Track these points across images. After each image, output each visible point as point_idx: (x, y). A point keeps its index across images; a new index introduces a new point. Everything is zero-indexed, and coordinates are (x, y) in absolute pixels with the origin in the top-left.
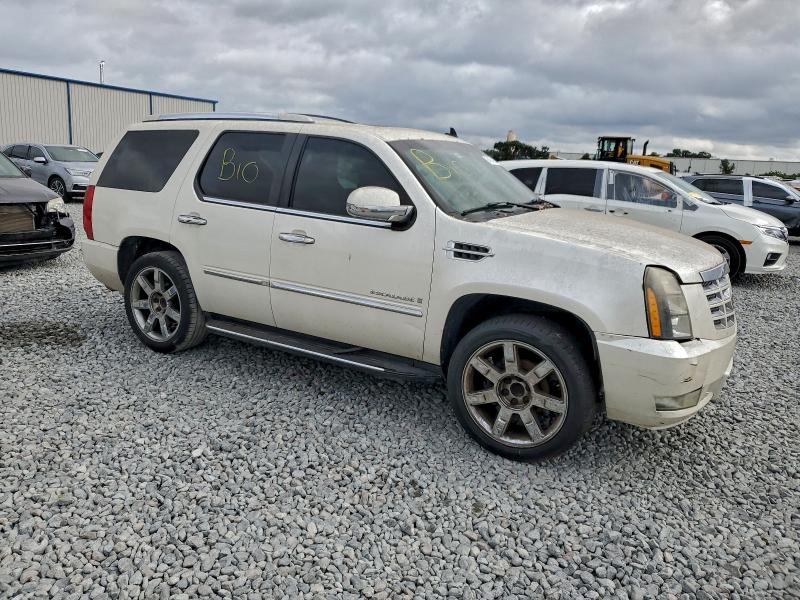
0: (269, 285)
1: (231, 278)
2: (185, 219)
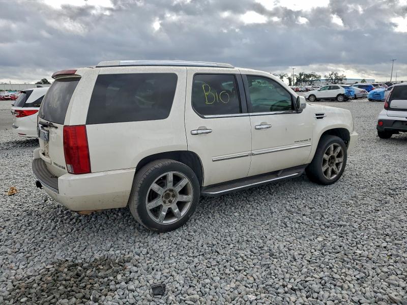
0: (253, 154)
1: (233, 158)
2: (195, 132)
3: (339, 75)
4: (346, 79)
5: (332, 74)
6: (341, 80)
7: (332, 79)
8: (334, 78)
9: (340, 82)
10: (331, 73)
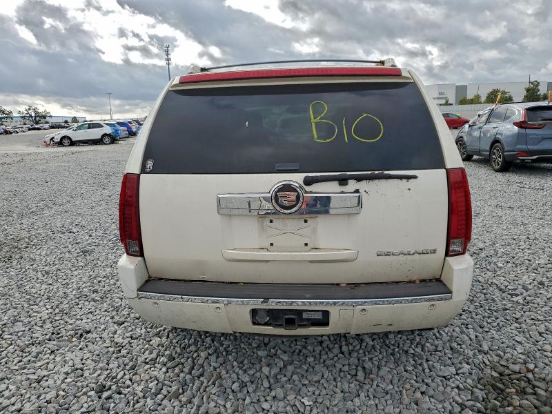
3: (40, 111)
4: (51, 116)
5: (29, 109)
6: (45, 117)
7: (31, 116)
8: (33, 115)
9: (43, 120)
10: (27, 108)
